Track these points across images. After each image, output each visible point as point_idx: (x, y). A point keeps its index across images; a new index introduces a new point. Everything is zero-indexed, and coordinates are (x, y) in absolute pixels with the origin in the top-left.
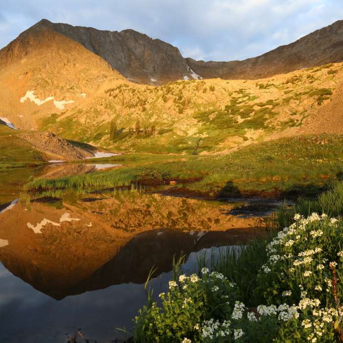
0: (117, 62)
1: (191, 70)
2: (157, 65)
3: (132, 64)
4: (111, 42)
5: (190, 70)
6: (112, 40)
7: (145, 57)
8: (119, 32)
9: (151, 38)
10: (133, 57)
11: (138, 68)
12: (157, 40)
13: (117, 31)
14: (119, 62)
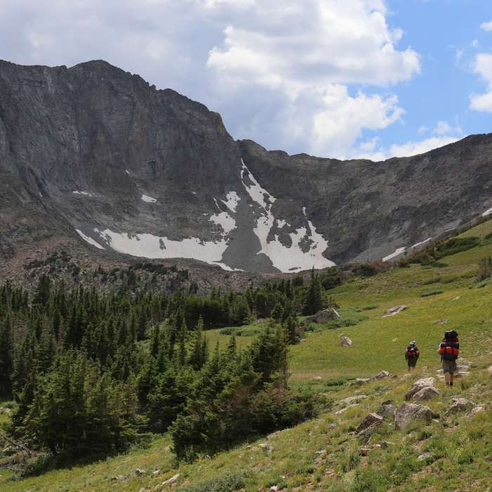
0: (58, 151)
1: (251, 176)
2: (161, 157)
3: (96, 155)
4: (47, 97)
5: (246, 174)
6: (51, 90)
7: (130, 138)
8: (68, 67)
9: (154, 86)
10: (101, 138)
11: (112, 166)
12: (169, 92)
13: (64, 67)
14: (65, 151)
